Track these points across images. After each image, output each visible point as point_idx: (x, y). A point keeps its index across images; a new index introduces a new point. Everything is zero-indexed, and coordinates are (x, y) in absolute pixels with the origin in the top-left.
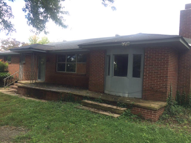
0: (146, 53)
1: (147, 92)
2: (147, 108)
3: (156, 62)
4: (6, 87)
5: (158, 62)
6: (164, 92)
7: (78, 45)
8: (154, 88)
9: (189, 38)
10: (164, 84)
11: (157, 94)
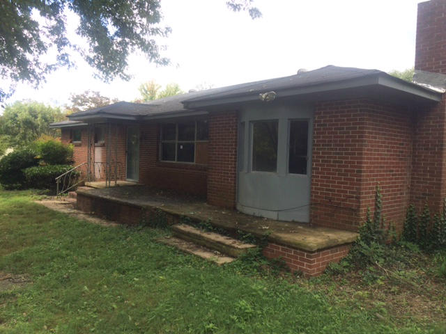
0: (317, 116)
1: (319, 207)
2: (294, 246)
3: (337, 137)
4: (62, 195)
5: (342, 137)
6: (353, 208)
7: (182, 103)
8: (334, 199)
9: (437, 71)
10: (353, 188)
11: (340, 213)
